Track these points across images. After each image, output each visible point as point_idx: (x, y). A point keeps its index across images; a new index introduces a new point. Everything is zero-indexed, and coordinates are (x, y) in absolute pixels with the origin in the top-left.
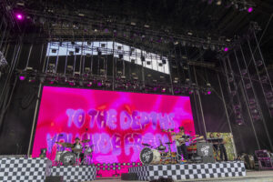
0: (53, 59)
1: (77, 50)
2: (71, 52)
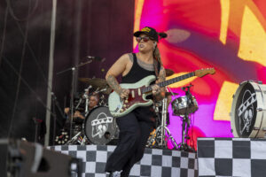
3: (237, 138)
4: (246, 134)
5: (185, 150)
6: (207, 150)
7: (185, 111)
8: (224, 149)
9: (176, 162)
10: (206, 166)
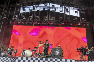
0: (23, 14)
1: (34, 9)
2: (31, 10)
3: (22, 57)
4: (23, 56)
5: (15, 58)
6: (18, 58)
7: (16, 52)
8: (20, 58)
9: (13, 59)
10: (17, 60)
